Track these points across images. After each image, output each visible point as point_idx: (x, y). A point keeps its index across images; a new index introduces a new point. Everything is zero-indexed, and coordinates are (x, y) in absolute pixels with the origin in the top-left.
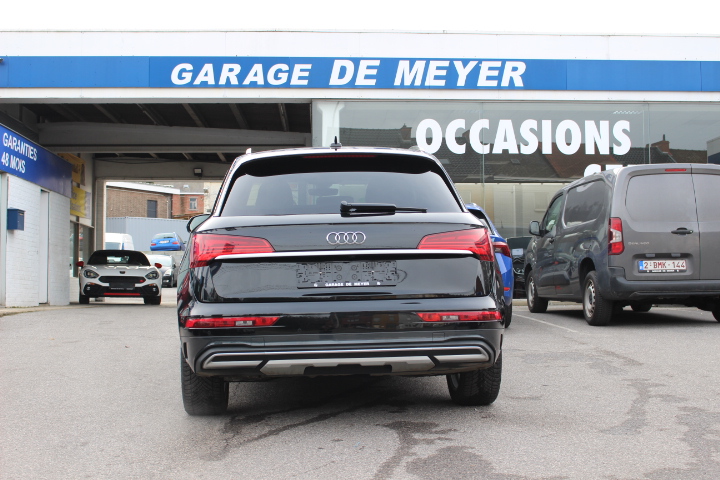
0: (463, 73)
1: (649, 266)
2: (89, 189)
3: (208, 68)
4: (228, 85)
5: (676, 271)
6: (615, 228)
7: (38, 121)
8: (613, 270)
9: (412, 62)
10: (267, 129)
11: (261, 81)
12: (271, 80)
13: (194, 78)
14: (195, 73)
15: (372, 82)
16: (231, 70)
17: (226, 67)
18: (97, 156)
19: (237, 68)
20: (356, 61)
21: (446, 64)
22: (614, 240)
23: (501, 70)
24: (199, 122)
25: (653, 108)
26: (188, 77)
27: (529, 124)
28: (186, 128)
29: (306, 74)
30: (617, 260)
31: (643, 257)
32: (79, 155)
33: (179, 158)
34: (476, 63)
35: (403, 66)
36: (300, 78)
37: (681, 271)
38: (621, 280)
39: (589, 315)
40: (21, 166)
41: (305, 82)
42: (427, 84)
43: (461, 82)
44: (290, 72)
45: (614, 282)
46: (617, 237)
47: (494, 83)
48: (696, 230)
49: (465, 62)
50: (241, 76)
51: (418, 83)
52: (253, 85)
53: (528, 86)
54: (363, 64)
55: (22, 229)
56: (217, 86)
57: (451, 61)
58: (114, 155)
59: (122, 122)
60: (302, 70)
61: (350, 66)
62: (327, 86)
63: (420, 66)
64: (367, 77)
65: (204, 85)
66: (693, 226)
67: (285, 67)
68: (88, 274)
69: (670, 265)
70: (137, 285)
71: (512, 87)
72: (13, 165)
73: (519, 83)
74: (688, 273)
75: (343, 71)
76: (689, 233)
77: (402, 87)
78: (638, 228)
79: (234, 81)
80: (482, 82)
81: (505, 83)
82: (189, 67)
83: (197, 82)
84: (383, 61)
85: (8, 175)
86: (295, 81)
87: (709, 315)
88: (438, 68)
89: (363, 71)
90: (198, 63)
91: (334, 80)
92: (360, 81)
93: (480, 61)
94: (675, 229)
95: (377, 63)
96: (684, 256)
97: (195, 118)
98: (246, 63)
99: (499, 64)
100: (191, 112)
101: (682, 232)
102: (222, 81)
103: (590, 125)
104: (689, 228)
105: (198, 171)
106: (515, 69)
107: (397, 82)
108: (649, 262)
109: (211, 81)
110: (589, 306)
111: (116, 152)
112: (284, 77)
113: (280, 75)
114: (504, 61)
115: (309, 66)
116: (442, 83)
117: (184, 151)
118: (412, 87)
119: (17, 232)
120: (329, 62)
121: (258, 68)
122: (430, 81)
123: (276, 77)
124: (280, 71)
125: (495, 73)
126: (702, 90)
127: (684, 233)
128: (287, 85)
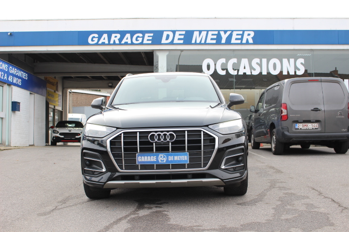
0: (224, 37)
1: (300, 126)
2: (60, 93)
3: (105, 36)
4: (114, 44)
5: (313, 129)
6: (283, 108)
7: (34, 62)
8: (282, 128)
9: (200, 32)
10: (139, 65)
11: (129, 42)
12: (134, 41)
13: (99, 40)
14: (99, 39)
15: (182, 42)
16: (116, 37)
17: (113, 35)
18: (65, 78)
19: (119, 36)
20: (174, 32)
21: (216, 33)
22: (283, 114)
23: (242, 35)
24: (107, 62)
25: (315, 53)
26: (96, 40)
27: (256, 61)
28: (101, 64)
29: (151, 38)
30: (285, 124)
31: (297, 122)
32: (55, 77)
33: (100, 78)
34: (230, 32)
35: (196, 34)
36: (148, 40)
37: (315, 129)
38: (286, 133)
39: (273, 150)
40: (19, 82)
41: (150, 42)
42: (207, 42)
43: (223, 41)
44: (143, 37)
45: (283, 134)
46: (285, 112)
47: (239, 42)
48: (323, 109)
49: (225, 32)
50: (120, 40)
51: (203, 42)
52: (126, 44)
53: (255, 42)
54: (177, 33)
55: (19, 111)
56: (109, 44)
57: (219, 31)
58: (71, 77)
59: (72, 62)
60: (149, 36)
61: (171, 34)
62: (160, 44)
63: (204, 34)
64: (179, 39)
65: (103, 44)
66: (321, 107)
67: (141, 35)
68: (54, 132)
69: (310, 126)
70: (77, 137)
71: (247, 43)
72: (15, 81)
73: (251, 41)
74: (319, 130)
75: (168, 37)
76: (319, 110)
77: (196, 44)
78: (295, 108)
79: (117, 42)
80: (233, 41)
81: (244, 41)
82: (96, 35)
83: (100, 42)
84: (187, 31)
85: (12, 86)
86: (145, 42)
87: (332, 150)
88: (213, 35)
89: (177, 36)
90: (100, 34)
91: (164, 41)
92: (176, 41)
93: (232, 31)
94: (313, 109)
95: (184, 33)
96: (317, 121)
97: (104, 59)
98: (123, 34)
99: (241, 33)
100: (102, 57)
101: (316, 110)
102: (112, 42)
103: (285, 61)
104: (319, 108)
105: (110, 84)
106: (249, 35)
107: (193, 42)
108: (300, 124)
109: (107, 42)
110: (273, 145)
111: (72, 76)
112: (140, 40)
113: (138, 39)
114: (244, 31)
115: (152, 35)
116: (214, 42)
117: (103, 75)
118: (200, 44)
119: (17, 112)
120: (161, 32)
121: (128, 35)
122: (209, 41)
123: (137, 40)
124: (138, 37)
125: (240, 37)
126: (339, 44)
127: (317, 111)
128: (142, 44)
